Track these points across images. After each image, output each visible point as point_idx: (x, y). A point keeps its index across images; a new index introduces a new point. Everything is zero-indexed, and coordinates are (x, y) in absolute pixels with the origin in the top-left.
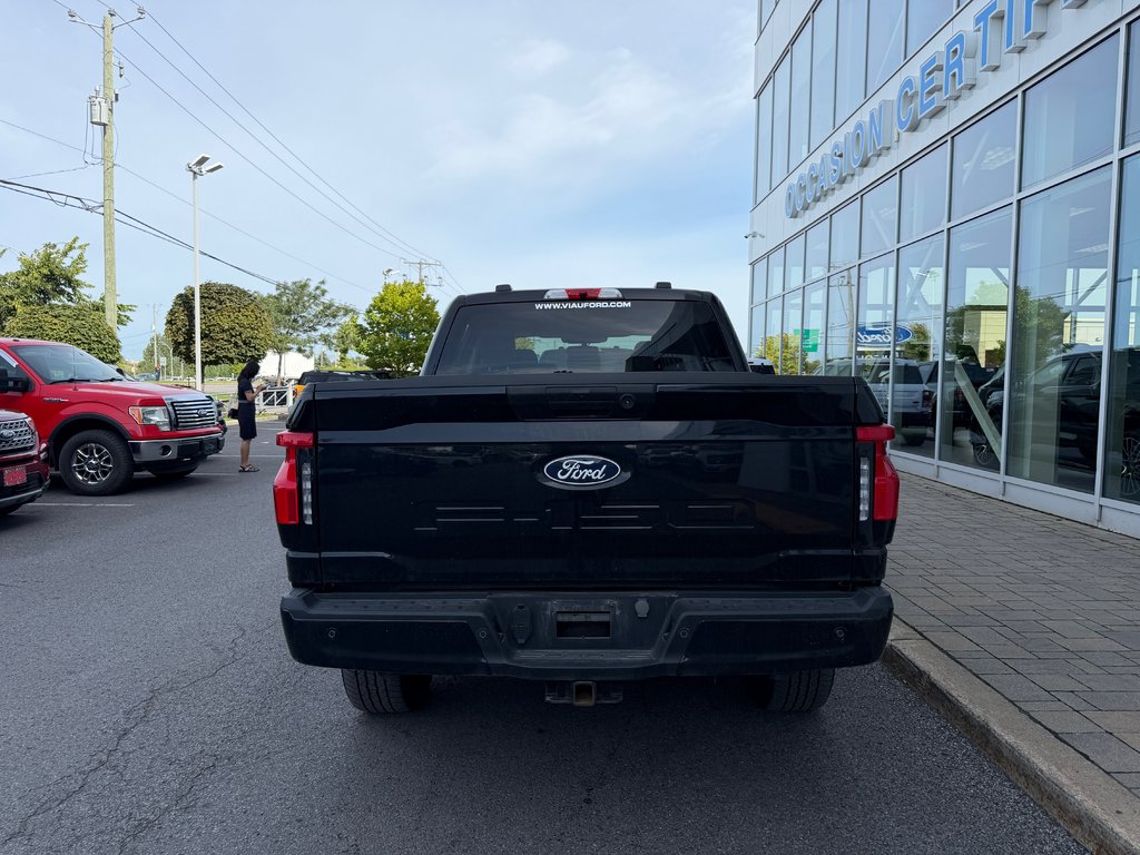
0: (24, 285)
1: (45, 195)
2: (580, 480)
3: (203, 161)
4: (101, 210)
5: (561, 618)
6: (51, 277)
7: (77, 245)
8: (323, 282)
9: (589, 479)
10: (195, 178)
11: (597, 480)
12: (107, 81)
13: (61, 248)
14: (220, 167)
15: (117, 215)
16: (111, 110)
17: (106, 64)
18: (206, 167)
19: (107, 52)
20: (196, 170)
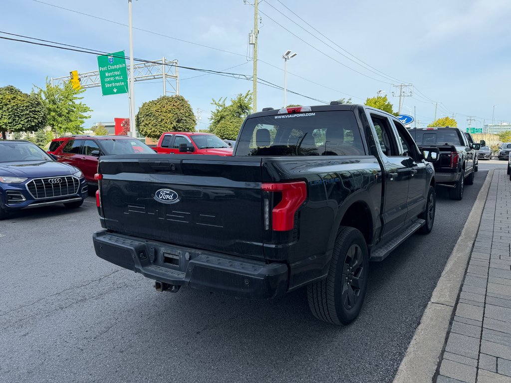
0: (232, 110)
1: (232, 75)
2: (165, 199)
3: (289, 53)
4: (252, 79)
5: (166, 255)
6: (241, 107)
7: (250, 93)
8: (350, 99)
9: (168, 199)
10: (286, 61)
11: (170, 200)
12: (256, 25)
13: (244, 95)
14: (295, 55)
15: (258, 80)
16: (257, 38)
17: (256, 19)
18: (290, 55)
19: (256, 14)
20: (286, 57)
